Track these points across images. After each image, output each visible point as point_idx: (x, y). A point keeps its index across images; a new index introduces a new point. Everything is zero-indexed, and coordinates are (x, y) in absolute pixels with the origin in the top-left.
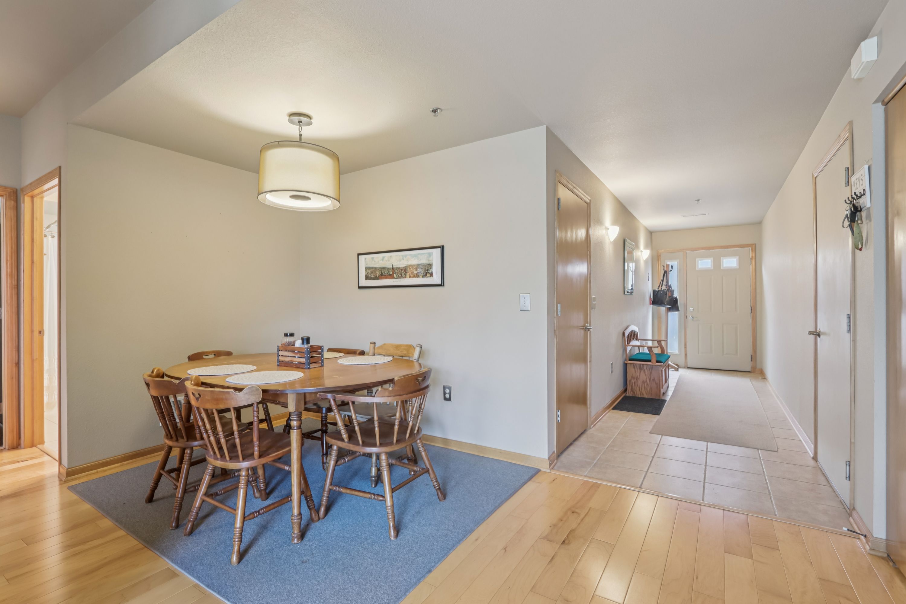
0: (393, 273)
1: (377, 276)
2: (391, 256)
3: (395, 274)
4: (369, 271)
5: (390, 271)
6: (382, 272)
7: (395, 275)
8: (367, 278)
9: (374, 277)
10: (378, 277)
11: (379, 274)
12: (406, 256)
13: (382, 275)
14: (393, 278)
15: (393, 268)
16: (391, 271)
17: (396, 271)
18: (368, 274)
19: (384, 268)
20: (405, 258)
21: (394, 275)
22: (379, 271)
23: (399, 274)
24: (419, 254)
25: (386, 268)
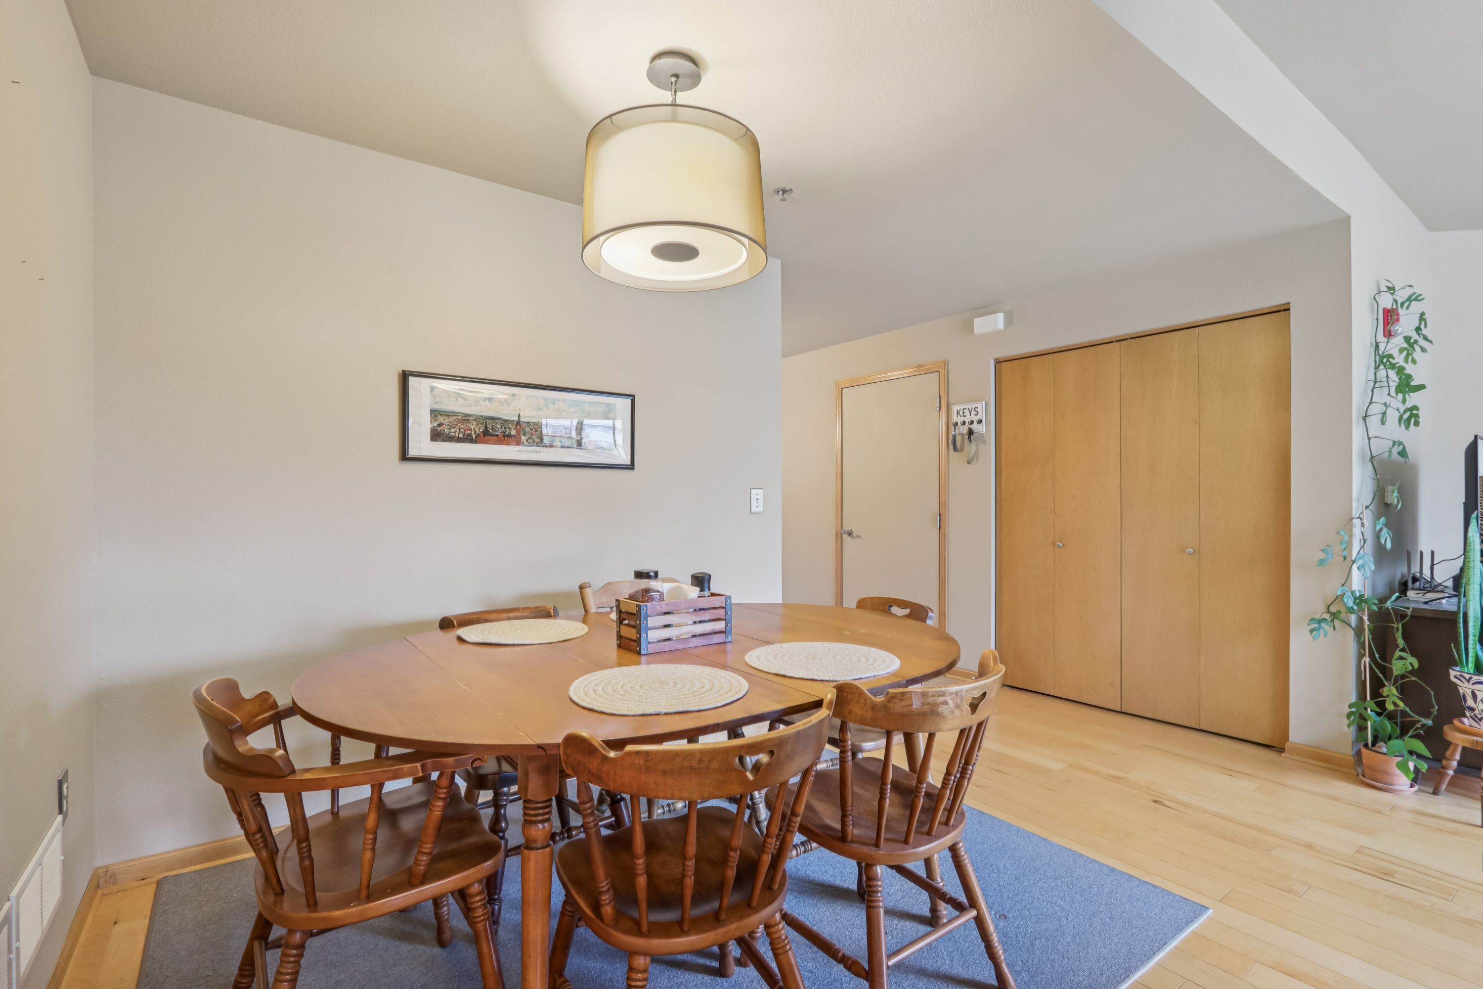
0: (518, 432)
1: (470, 435)
2: (514, 395)
3: (524, 435)
4: (445, 420)
5: (509, 428)
6: (486, 427)
7: (524, 438)
8: (436, 435)
9: (461, 436)
10: (474, 437)
11: (477, 430)
12: (554, 402)
13: (486, 433)
14: (519, 443)
15: (518, 423)
16: (513, 427)
17: (527, 430)
18: (442, 428)
19: (492, 418)
20: (551, 405)
21: (520, 438)
22: (477, 425)
23: (534, 437)
24: (585, 402)
25: (499, 419)
